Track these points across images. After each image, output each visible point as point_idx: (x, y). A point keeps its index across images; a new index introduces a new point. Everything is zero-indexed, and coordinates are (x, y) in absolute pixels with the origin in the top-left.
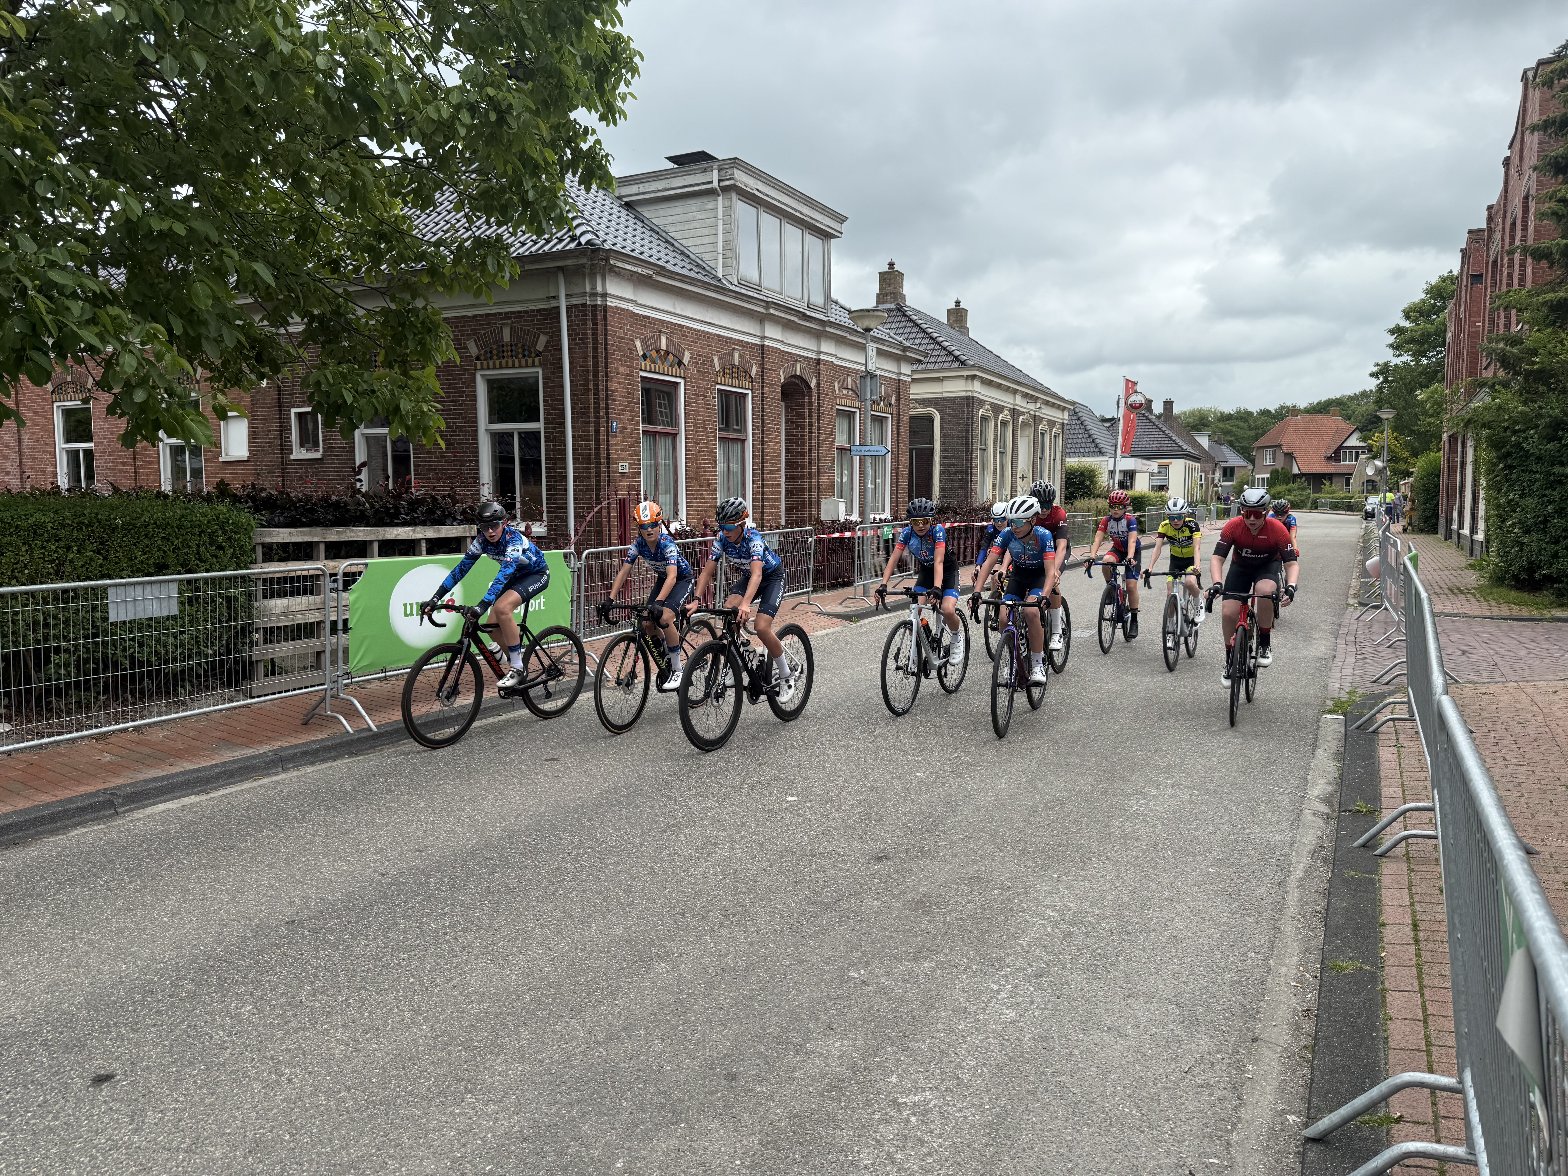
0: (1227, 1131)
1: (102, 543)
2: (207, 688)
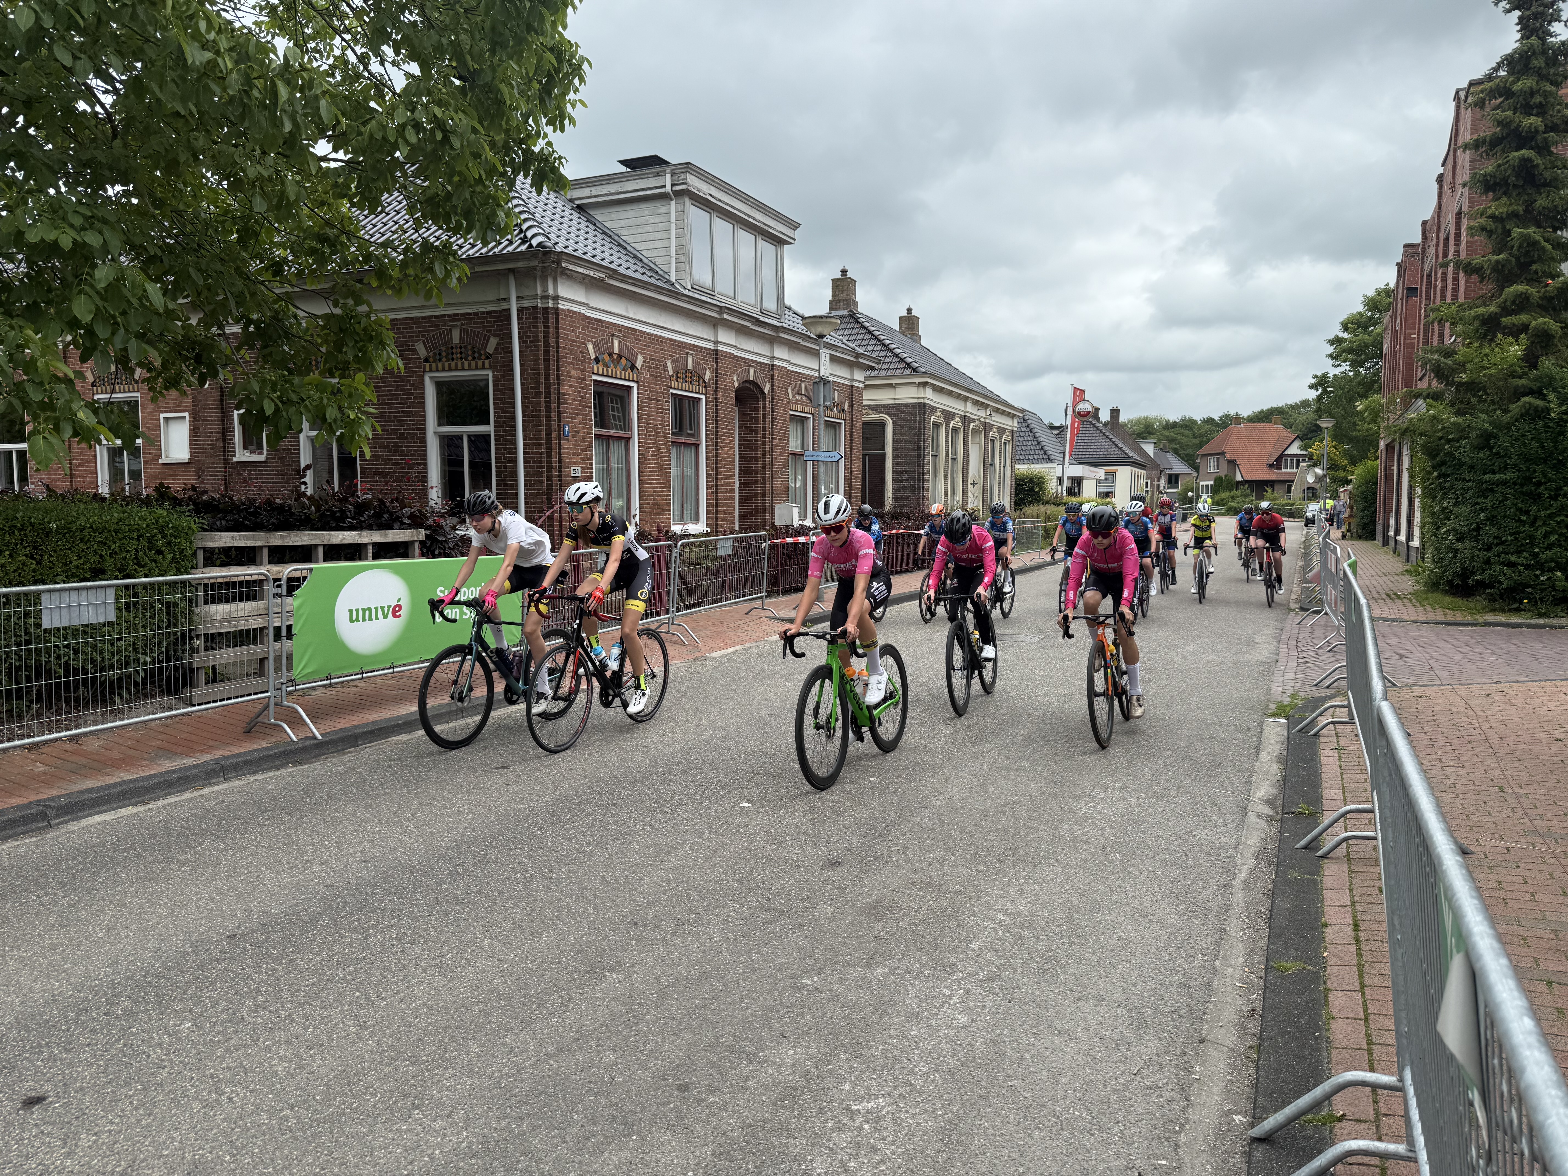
0: (1175, 1132)
1: (35, 548)
2: (145, 696)
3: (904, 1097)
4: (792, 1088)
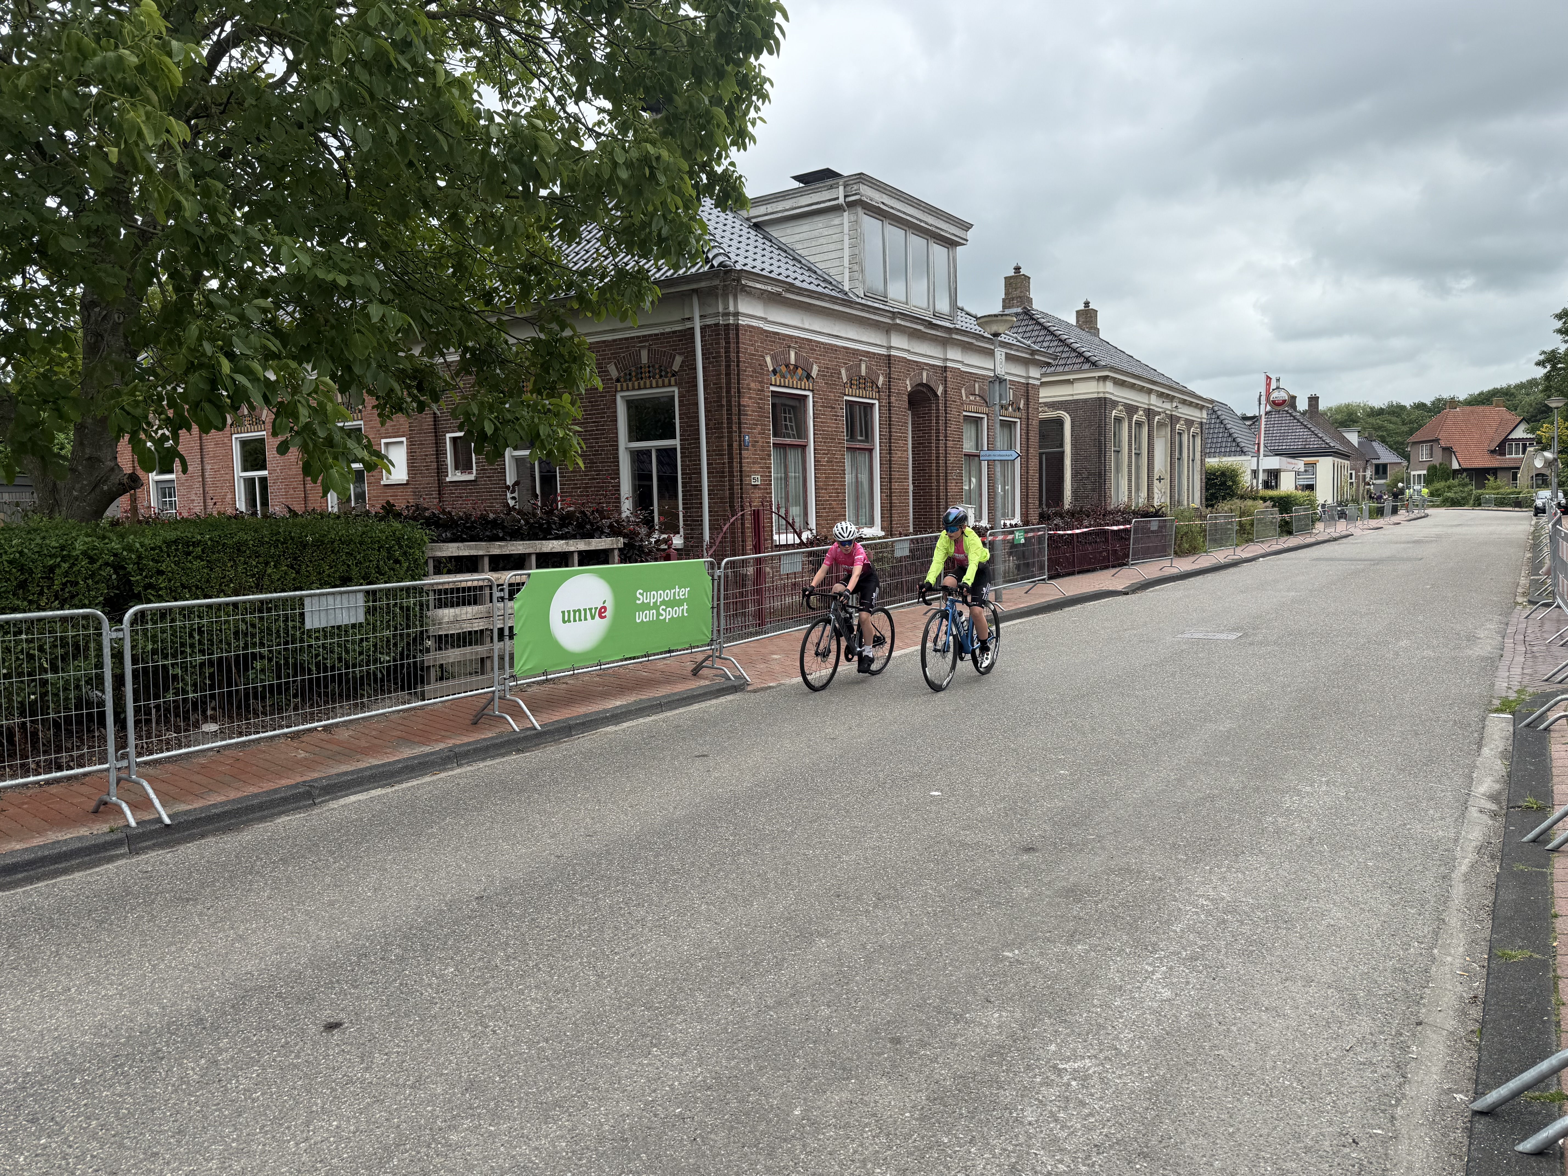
0: (1391, 1105)
1: (295, 559)
2: (384, 692)
3: (1110, 1060)
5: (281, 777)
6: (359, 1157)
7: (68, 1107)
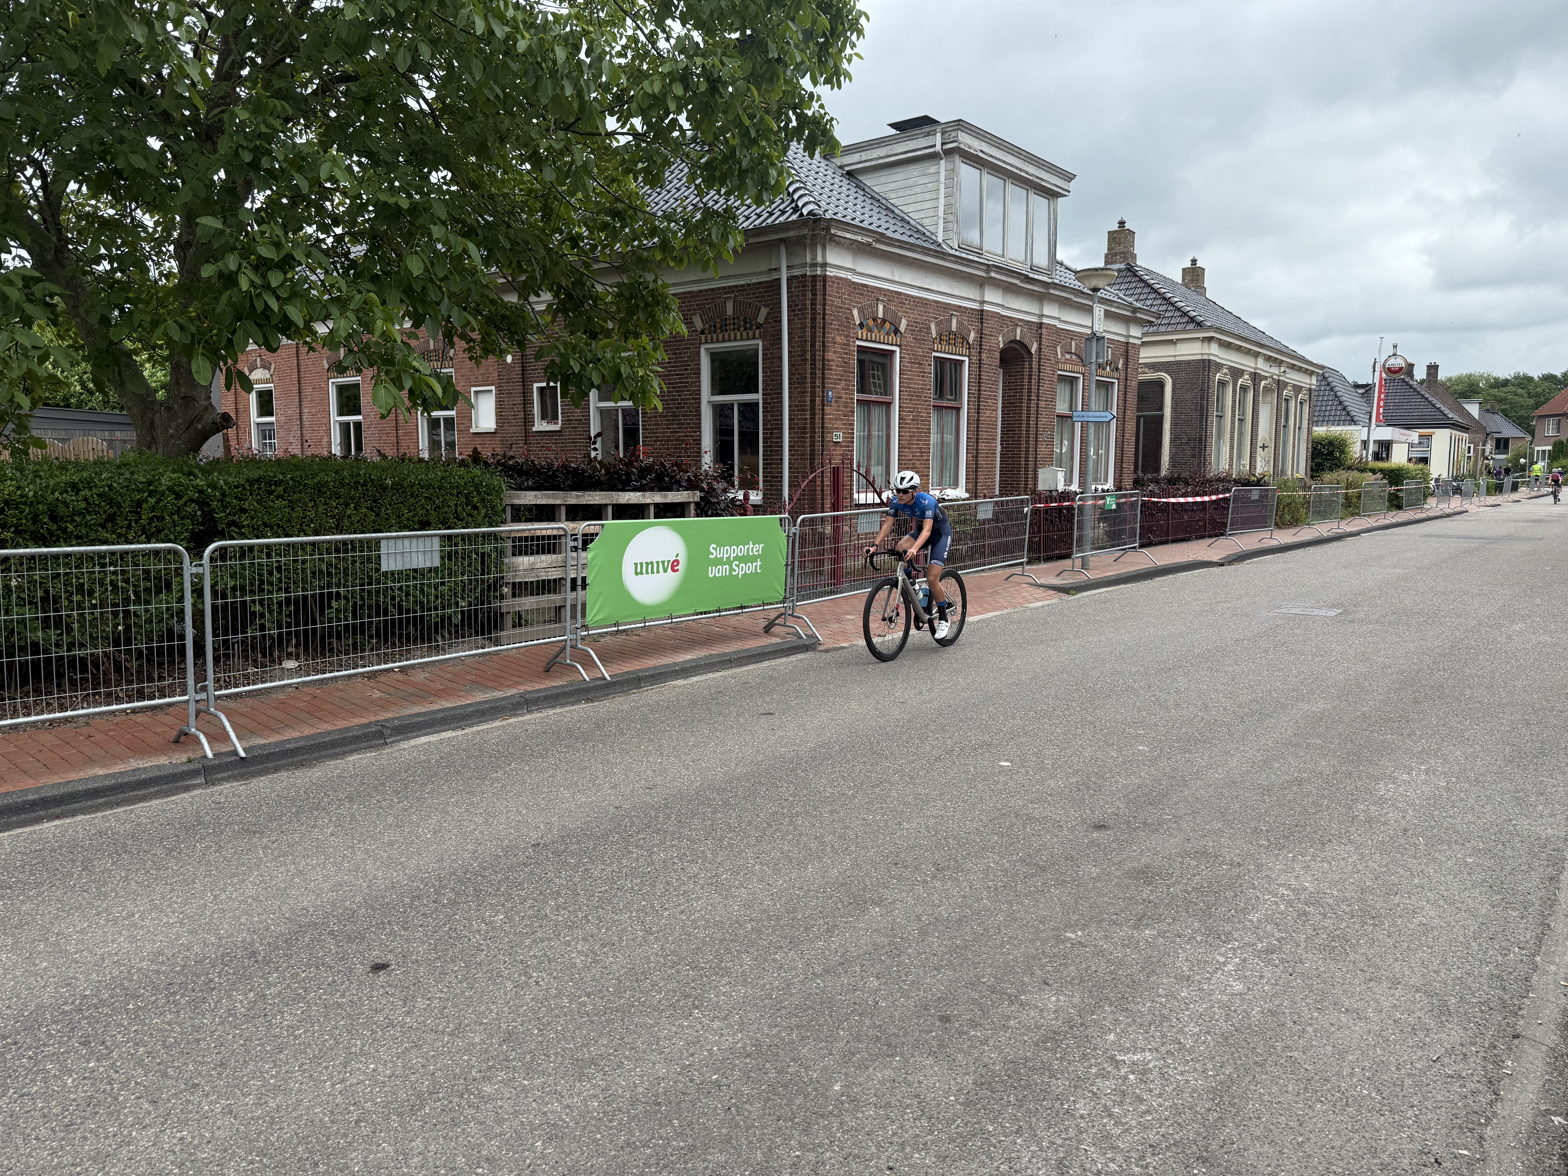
0: (1481, 1124)
1: (375, 501)
3: (1172, 1054)
4: (1055, 1032)
5: (354, 715)
6: (392, 1103)
7: (119, 1032)
